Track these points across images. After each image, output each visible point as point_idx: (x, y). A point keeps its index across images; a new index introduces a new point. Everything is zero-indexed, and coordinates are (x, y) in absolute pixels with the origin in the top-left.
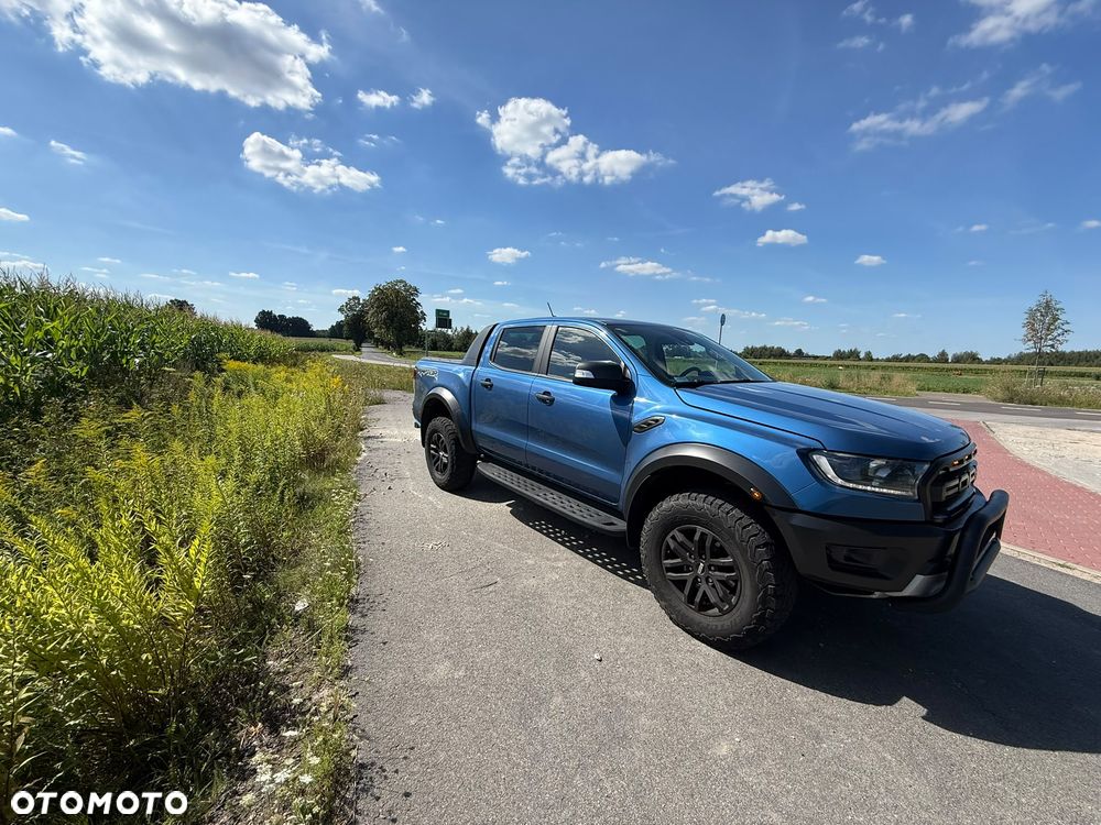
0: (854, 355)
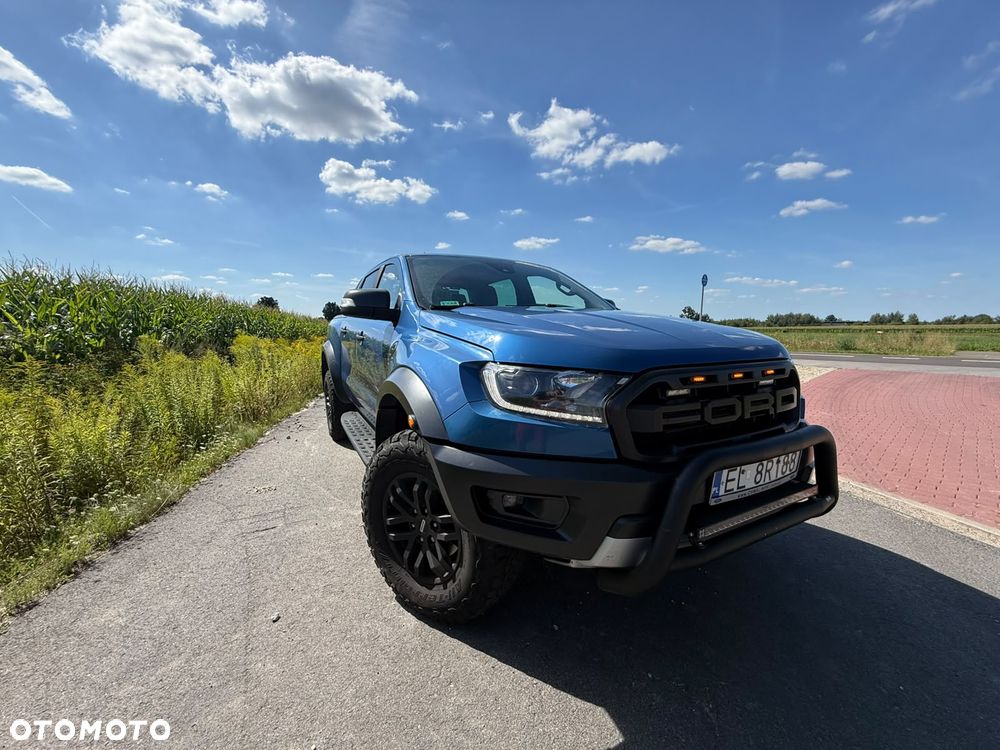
0: (896, 319)
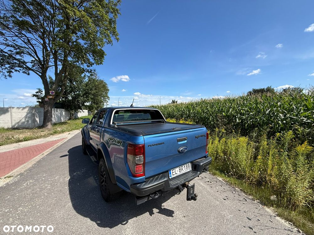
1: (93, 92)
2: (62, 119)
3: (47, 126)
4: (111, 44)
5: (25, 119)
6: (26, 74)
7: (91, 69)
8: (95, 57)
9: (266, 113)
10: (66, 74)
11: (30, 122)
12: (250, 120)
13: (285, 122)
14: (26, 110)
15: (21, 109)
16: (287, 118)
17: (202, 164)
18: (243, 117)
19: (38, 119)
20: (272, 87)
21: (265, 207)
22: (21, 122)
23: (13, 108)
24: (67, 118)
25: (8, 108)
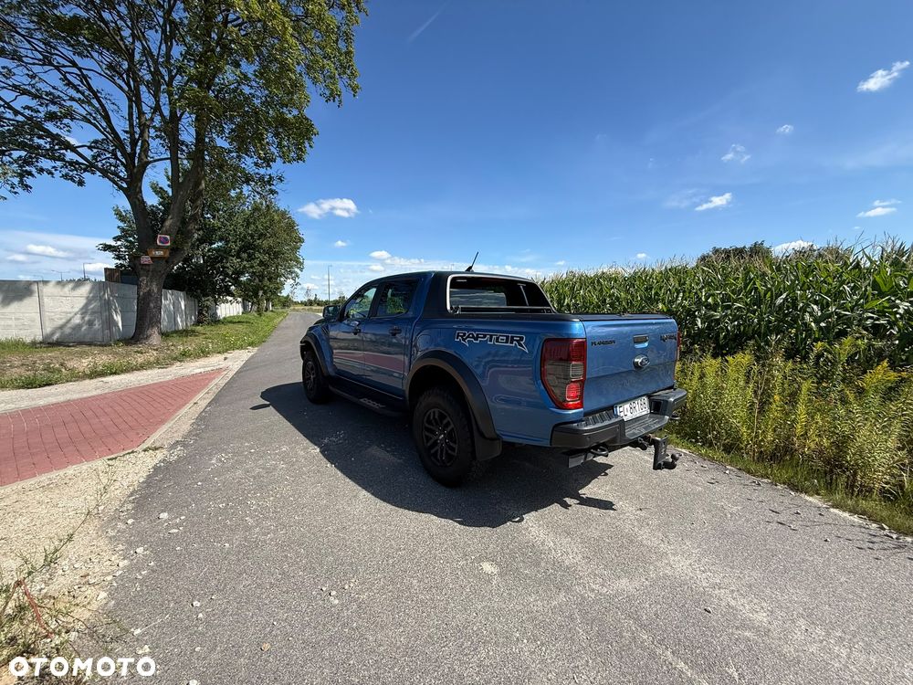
1: (265, 244)
2: (179, 320)
3: (148, 337)
4: (337, 103)
5: (83, 318)
6: (74, 181)
7: (270, 175)
8: (282, 139)
9: (777, 304)
10: (201, 188)
11: (97, 325)
12: (732, 321)
13: (823, 324)
14: (85, 290)
15: (71, 286)
16: (830, 316)
17: (672, 400)
18: (713, 316)
19: (118, 318)
20: (766, 245)
21: (803, 495)
22: (69, 325)
23: (45, 282)
24: (191, 318)
25: (29, 284)
